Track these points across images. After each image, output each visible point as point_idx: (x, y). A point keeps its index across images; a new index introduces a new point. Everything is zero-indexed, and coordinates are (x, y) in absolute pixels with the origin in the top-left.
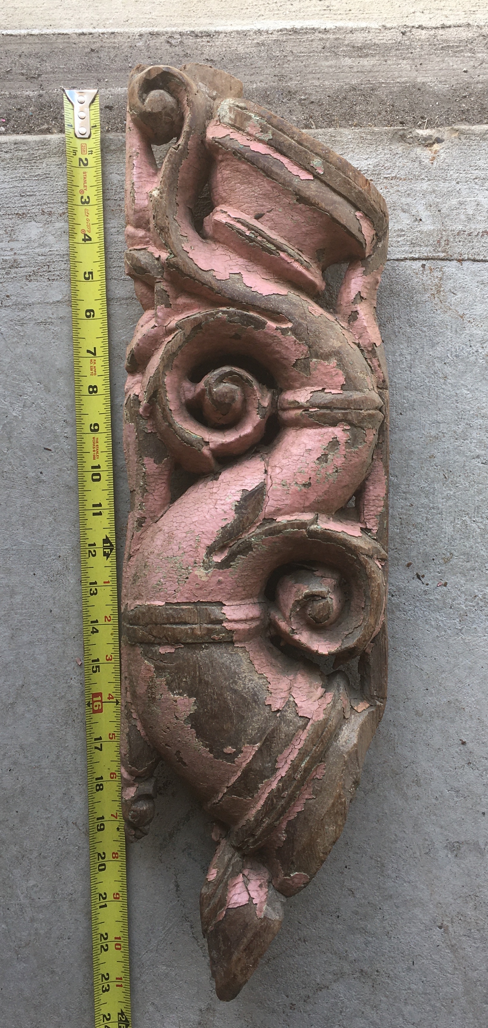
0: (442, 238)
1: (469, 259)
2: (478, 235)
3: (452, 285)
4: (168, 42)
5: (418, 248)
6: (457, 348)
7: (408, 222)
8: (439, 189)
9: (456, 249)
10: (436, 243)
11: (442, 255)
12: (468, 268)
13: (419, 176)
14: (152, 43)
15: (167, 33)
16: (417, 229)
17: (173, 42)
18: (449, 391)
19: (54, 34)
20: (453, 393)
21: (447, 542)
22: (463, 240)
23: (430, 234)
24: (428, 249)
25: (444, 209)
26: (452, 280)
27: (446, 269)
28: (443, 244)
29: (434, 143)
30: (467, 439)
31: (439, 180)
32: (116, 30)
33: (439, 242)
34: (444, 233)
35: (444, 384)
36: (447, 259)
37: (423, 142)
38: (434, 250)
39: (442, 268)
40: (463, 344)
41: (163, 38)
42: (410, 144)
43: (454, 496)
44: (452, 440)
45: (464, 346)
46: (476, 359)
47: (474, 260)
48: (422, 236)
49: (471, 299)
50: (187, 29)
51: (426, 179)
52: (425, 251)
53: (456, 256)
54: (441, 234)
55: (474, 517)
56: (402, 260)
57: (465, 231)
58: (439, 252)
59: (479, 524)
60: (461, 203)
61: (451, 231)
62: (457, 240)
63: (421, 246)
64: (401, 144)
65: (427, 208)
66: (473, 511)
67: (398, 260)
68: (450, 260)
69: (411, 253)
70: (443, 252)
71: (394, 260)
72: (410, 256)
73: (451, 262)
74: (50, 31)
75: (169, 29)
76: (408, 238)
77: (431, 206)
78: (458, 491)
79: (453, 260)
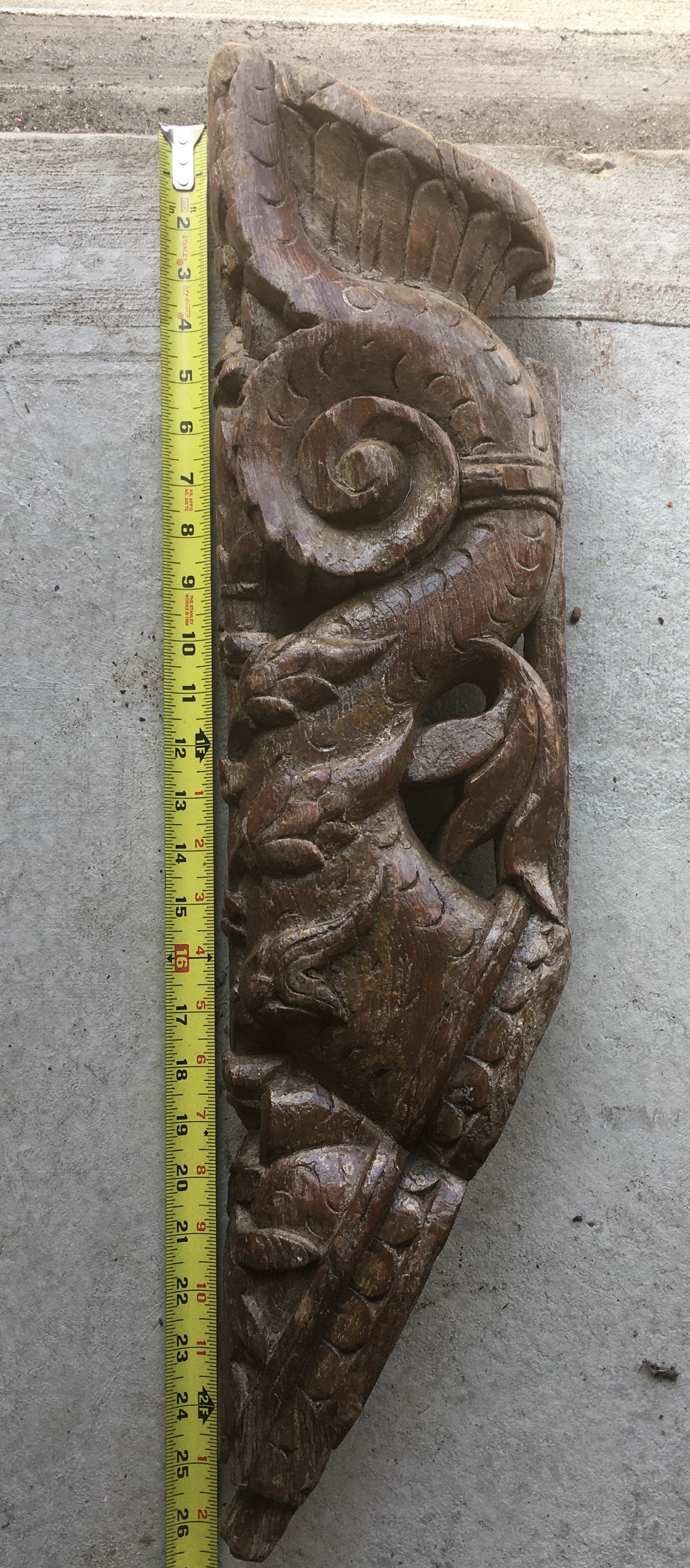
0: (611, 291)
1: (647, 322)
2: (660, 289)
3: (624, 356)
4: (247, 33)
5: (578, 304)
6: (630, 441)
7: (566, 269)
8: (608, 227)
9: (630, 307)
10: (603, 298)
11: (612, 314)
12: (645, 334)
13: (581, 209)
14: (224, 33)
15: (245, 22)
16: (577, 279)
17: (253, 33)
18: (618, 498)
19: (91, 17)
20: (623, 501)
21: (609, 701)
22: (640, 296)
23: (594, 286)
24: (592, 306)
25: (615, 254)
26: (624, 349)
27: (616, 334)
28: (613, 299)
29: (602, 169)
30: (639, 564)
31: (608, 216)
32: (176, 15)
33: (607, 296)
34: (614, 285)
35: (612, 488)
36: (618, 321)
37: (589, 167)
38: (600, 308)
39: (610, 332)
40: (638, 435)
41: (240, 29)
42: (569, 168)
43: (622, 640)
44: (620, 565)
45: (639, 439)
46: (654, 457)
47: (655, 324)
48: (585, 288)
49: (649, 376)
50: (272, 18)
51: (592, 213)
52: (588, 309)
53: (630, 317)
54: (611, 287)
55: (648, 668)
56: (557, 319)
57: (642, 284)
58: (606, 310)
59: (653, 678)
60: (638, 248)
61: (624, 283)
62: (631, 295)
63: (583, 301)
64: (558, 167)
65: (592, 252)
66: (646, 661)
67: (551, 318)
68: (622, 322)
69: (569, 310)
70: (613, 310)
71: (546, 318)
72: (569, 313)
73: (623, 325)
74: (86, 12)
75: (248, 17)
76: (566, 290)
77: (597, 249)
78: (626, 634)
79: (625, 322)
